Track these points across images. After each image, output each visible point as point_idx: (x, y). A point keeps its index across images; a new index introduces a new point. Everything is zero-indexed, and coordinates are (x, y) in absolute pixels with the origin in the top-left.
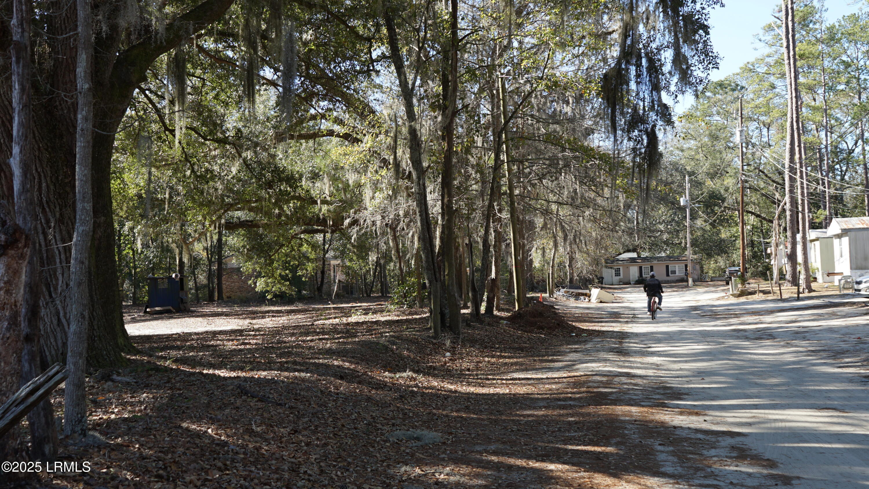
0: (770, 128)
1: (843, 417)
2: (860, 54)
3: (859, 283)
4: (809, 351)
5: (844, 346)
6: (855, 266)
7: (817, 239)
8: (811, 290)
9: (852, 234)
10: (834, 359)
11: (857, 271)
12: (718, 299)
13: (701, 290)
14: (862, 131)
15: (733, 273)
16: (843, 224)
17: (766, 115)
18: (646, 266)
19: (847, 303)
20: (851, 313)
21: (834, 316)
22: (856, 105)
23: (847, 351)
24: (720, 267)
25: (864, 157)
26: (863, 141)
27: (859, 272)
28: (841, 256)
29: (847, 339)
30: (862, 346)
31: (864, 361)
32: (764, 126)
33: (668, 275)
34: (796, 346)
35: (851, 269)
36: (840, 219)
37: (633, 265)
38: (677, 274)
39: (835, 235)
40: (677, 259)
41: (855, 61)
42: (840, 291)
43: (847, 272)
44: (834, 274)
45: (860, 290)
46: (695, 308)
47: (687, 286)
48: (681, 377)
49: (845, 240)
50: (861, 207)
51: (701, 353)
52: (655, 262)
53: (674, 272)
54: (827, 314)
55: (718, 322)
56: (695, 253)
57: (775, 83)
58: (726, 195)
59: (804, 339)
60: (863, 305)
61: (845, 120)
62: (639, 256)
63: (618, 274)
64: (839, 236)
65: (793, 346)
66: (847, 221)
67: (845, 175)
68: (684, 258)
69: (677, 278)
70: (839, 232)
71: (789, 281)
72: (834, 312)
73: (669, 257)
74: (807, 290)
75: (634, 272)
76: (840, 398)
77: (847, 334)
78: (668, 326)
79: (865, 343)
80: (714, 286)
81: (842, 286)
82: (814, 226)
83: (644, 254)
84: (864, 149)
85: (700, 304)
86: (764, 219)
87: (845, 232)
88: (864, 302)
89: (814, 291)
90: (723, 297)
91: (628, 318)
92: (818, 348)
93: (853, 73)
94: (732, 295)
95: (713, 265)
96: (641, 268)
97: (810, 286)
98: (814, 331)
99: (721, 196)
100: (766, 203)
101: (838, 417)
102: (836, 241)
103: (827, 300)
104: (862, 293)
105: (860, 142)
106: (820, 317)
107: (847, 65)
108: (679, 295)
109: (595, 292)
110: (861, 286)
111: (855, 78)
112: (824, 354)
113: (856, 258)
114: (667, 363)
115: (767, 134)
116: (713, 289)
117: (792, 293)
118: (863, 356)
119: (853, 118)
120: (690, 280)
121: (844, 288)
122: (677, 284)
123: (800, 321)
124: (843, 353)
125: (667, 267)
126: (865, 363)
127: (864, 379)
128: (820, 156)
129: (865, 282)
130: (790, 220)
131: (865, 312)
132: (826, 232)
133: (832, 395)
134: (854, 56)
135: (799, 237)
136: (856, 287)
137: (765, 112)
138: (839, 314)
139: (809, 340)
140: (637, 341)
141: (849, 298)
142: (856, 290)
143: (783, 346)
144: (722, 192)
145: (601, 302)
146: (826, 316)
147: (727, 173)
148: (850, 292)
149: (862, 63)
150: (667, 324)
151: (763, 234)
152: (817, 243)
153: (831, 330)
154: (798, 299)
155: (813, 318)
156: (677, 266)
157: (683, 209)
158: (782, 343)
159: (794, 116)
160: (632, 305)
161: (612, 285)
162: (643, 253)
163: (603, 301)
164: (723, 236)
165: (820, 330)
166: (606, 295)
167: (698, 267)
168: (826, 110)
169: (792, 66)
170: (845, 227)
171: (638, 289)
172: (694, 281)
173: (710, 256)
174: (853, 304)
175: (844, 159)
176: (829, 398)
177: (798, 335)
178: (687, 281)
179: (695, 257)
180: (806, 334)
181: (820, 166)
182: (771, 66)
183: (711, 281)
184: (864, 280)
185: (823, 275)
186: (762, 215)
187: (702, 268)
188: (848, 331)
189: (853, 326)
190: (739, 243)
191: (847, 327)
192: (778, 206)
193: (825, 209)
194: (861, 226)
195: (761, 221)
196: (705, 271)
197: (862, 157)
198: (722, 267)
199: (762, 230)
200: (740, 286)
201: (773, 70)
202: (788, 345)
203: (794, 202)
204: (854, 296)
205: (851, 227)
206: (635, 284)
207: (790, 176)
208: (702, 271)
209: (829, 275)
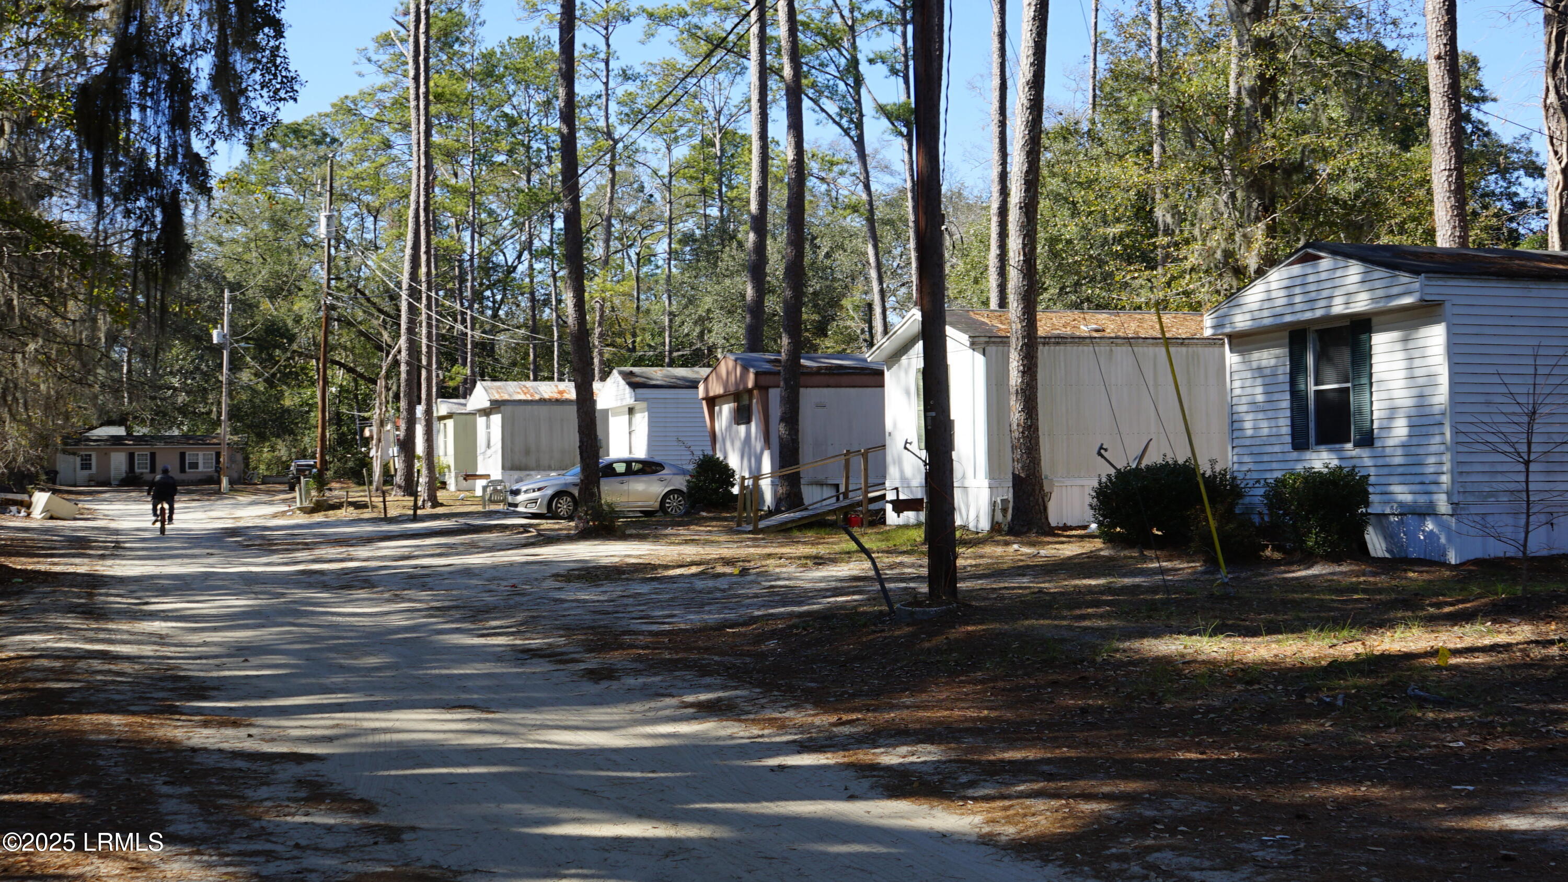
0: (379, 217)
1: (487, 720)
2: (532, 106)
3: (516, 493)
4: (432, 608)
5: (488, 599)
6: (511, 464)
7: (449, 416)
8: (436, 504)
9: (508, 409)
10: (473, 622)
11: (512, 472)
12: (275, 516)
13: (242, 499)
14: (531, 236)
15: (304, 471)
16: (494, 392)
17: (373, 194)
18: (142, 453)
19: (496, 525)
20: (501, 544)
21: (473, 548)
22: (523, 191)
23: (495, 608)
24: (280, 458)
25: (532, 281)
26: (531, 254)
27: (516, 475)
28: (489, 446)
29: (494, 587)
30: (517, 599)
31: (521, 625)
32: (369, 212)
33: (183, 470)
34: (410, 600)
35: (503, 468)
36: (488, 384)
37: (118, 450)
38: (201, 468)
39: (479, 411)
40: (202, 442)
41: (524, 117)
42: (484, 506)
43: (496, 474)
44: (475, 476)
45: (516, 505)
46: (233, 532)
47: (218, 492)
48: (206, 658)
49: (496, 419)
50: (523, 365)
51: (244, 613)
52: (160, 445)
53: (194, 465)
54: (462, 544)
55: (275, 558)
56: (235, 431)
57: (392, 139)
58: (296, 330)
59: (424, 587)
60: (521, 529)
61: (504, 215)
62: (129, 434)
63: (86, 466)
64: (486, 412)
65: (404, 600)
66: (500, 388)
67: (499, 308)
68: (215, 441)
69: (199, 477)
70: (487, 404)
71: (400, 487)
72: (473, 542)
73: (186, 437)
74: (430, 504)
75: (118, 461)
76: (482, 688)
77: (494, 579)
78: (181, 565)
79: (523, 595)
80: (268, 492)
81: (487, 497)
82: (446, 393)
83: (140, 431)
84: (531, 267)
85: (241, 524)
86: (361, 376)
87: (496, 406)
88: (522, 526)
89: (442, 505)
90: (284, 513)
91: (106, 548)
92: (447, 604)
93: (520, 137)
94: (300, 509)
95: (266, 455)
96: (131, 457)
97: (436, 497)
98: (441, 574)
99: (288, 330)
100: (365, 349)
101: (479, 720)
102: (481, 421)
103: (462, 521)
104: (521, 509)
105: (526, 255)
106: (449, 551)
107: (512, 122)
108: (202, 507)
109: (40, 499)
110: (520, 498)
111: (523, 145)
112: (457, 614)
113: (512, 451)
114: (179, 632)
115: (372, 227)
116: (265, 498)
117: (404, 507)
118: (520, 617)
119: (517, 213)
120: (225, 482)
121: (492, 501)
122: (199, 488)
123: (417, 557)
124: (487, 612)
125: (183, 456)
126: (522, 628)
127: (520, 656)
128: (460, 272)
129: (526, 492)
130: (407, 381)
131: (523, 542)
132: (465, 405)
133: (470, 684)
134: (523, 107)
135: (420, 410)
136: (510, 499)
137: (372, 187)
138: (481, 544)
139: (431, 589)
140: (121, 592)
141: (498, 519)
142: (510, 505)
143: (388, 601)
144: (290, 323)
145: (52, 518)
146: (461, 549)
147: (301, 290)
148: (500, 507)
149: (535, 121)
150: (179, 561)
151: (357, 402)
152: (450, 423)
153: (468, 572)
154: (415, 518)
155: (438, 551)
156: (201, 454)
157: (216, 350)
158: (386, 595)
159: (422, 199)
160: (113, 525)
161: (75, 486)
162: (137, 428)
163: (55, 515)
164: (287, 403)
165: (451, 573)
166: (63, 505)
167: (239, 457)
168: (473, 195)
169: (422, 112)
170: (497, 397)
171: (125, 495)
172: (231, 482)
173: (262, 438)
174: (505, 528)
175: (499, 281)
176: (465, 689)
177: (414, 581)
178: (219, 482)
179: (236, 438)
180: (427, 580)
181: (460, 289)
182: (385, 107)
183: (263, 483)
184: (524, 489)
185: (456, 477)
186: (358, 369)
187: (246, 459)
188: (496, 574)
189: (504, 566)
190: (316, 417)
191: (495, 567)
192: (387, 356)
193: (464, 364)
194: (522, 397)
195: (355, 380)
196: (252, 465)
197: (527, 280)
198: (284, 459)
199: (356, 396)
200: (314, 493)
201: (389, 116)
202: (397, 598)
203: (413, 348)
204: (506, 515)
205: (506, 397)
206: (119, 485)
207: (410, 304)
208: (247, 465)
209: (467, 477)
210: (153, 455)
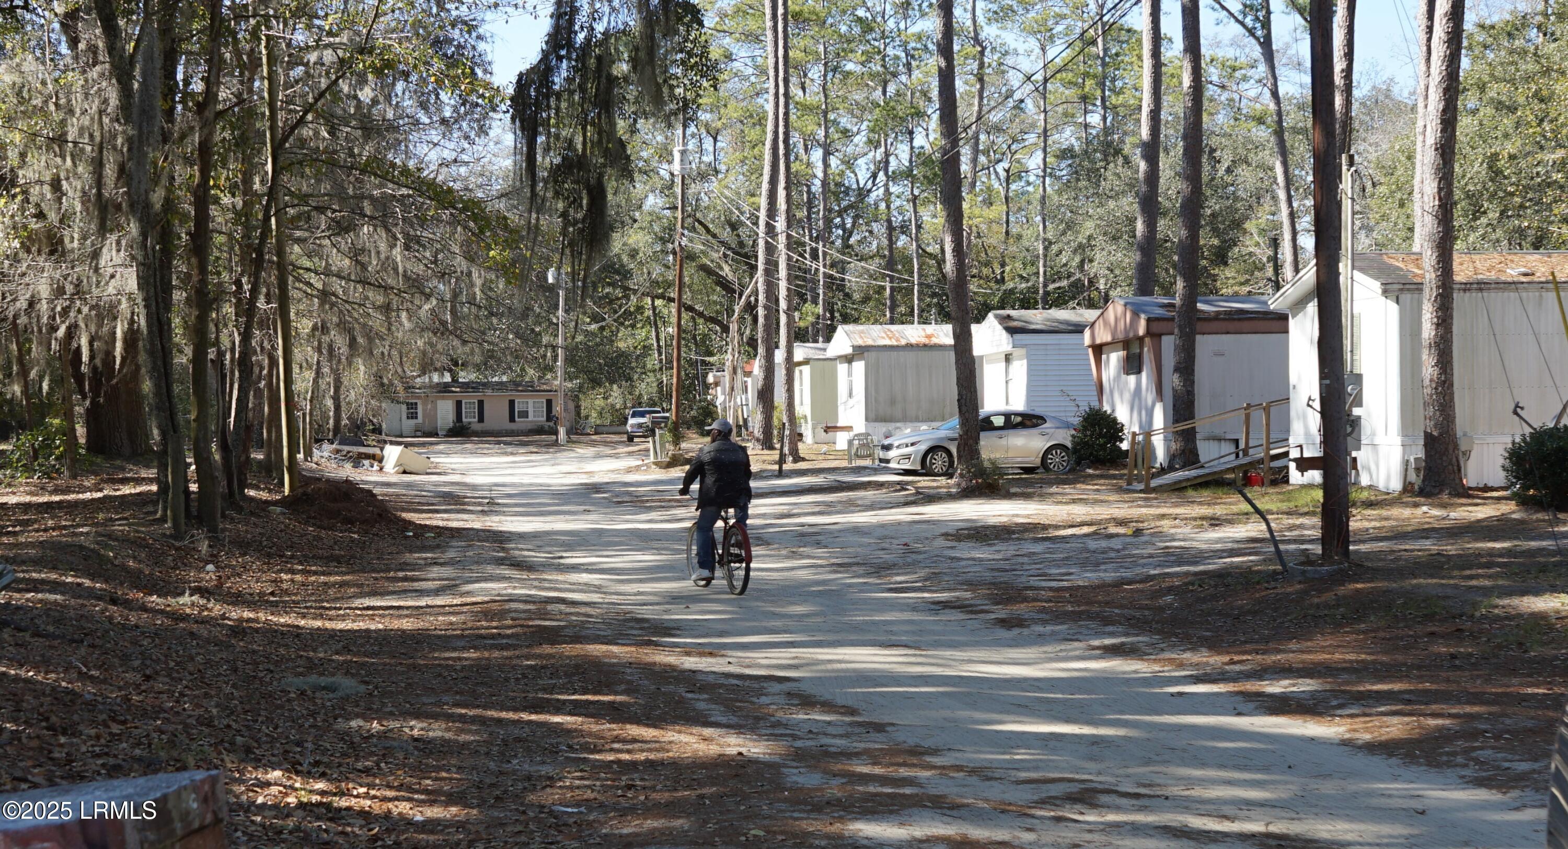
0: (719, 138)
1: (921, 655)
2: (888, 7)
3: (887, 448)
4: (833, 564)
5: (886, 557)
6: (873, 416)
7: (806, 362)
8: (797, 459)
9: (872, 355)
10: (879, 577)
11: (876, 424)
12: (629, 470)
13: (581, 451)
14: (887, 154)
15: (659, 423)
16: (857, 336)
17: (712, 111)
18: (470, 401)
19: (869, 483)
20: (880, 502)
21: (850, 506)
22: (879, 106)
23: (894, 565)
24: (613, 406)
25: (888, 207)
26: (886, 174)
27: (882, 428)
28: (851, 395)
29: (884, 545)
30: (914, 556)
31: (926, 580)
32: (708, 132)
33: (512, 419)
34: (809, 557)
35: (867, 419)
36: (850, 327)
37: (443, 398)
38: (531, 418)
39: (840, 357)
40: (530, 388)
41: (879, 19)
42: (850, 461)
43: (860, 426)
44: (836, 428)
45: (888, 461)
46: (596, 488)
47: (556, 443)
48: (651, 604)
49: (859, 367)
50: (878, 300)
51: (658, 567)
52: (489, 392)
53: (524, 414)
54: (840, 502)
55: (653, 515)
56: (569, 377)
57: (735, 51)
58: (632, 266)
59: (818, 544)
60: (898, 487)
61: (855, 129)
62: (455, 380)
63: (413, 416)
64: (849, 359)
65: (803, 557)
66: (862, 332)
67: (850, 236)
68: (545, 387)
69: (530, 427)
70: (849, 351)
71: (758, 440)
72: (850, 500)
73: (516, 384)
74: (791, 458)
75: (445, 411)
76: (906, 632)
77: (885, 537)
78: (567, 521)
79: (919, 553)
80: (606, 443)
81: (853, 451)
82: (799, 335)
83: (465, 376)
84: (887, 192)
85: (596, 479)
86: (701, 315)
87: (860, 352)
88: (899, 483)
89: (803, 459)
90: (638, 468)
91: (480, 504)
92: (846, 560)
93: (876, 44)
94: (656, 464)
95: (600, 402)
96: (459, 404)
97: (797, 450)
98: (831, 532)
99: (622, 266)
100: (705, 285)
101: (915, 655)
102: (842, 368)
103: (831, 477)
104: (892, 465)
105: (881, 176)
106: (829, 507)
107: (867, 26)
108: (546, 460)
109: (392, 453)
110: (892, 454)
111: (879, 52)
112: (861, 570)
113: (876, 401)
114: (609, 583)
115: (711, 149)
116: (608, 451)
117: (764, 462)
118: (922, 573)
119: (872, 130)
120: (562, 431)
121: (858, 456)
122: (530, 438)
123: (798, 515)
124: (888, 569)
125: (512, 403)
126: (928, 583)
127: (933, 607)
128: (808, 198)
129: (898, 447)
130: (765, 326)
131: (902, 500)
132: (825, 350)
133: (894, 628)
134: (878, 9)
135: (779, 356)
136: (882, 454)
137: (712, 104)
138: (859, 502)
139: (826, 547)
140: (530, 547)
141: (869, 475)
142: (881, 460)
143: (787, 557)
144: (625, 258)
145: (405, 472)
146: (839, 507)
147: (635, 221)
148: (867, 462)
149: (891, 24)
150: (568, 517)
151: (696, 344)
152: (806, 369)
153: (857, 530)
154: (781, 474)
155: (817, 509)
156: (531, 402)
157: (552, 289)
158: (784, 552)
159: (781, 130)
160: (468, 480)
161: (401, 436)
162: (462, 374)
163: (408, 469)
164: (622, 345)
165: (840, 531)
166: (414, 457)
167: (571, 405)
168: (825, 113)
169: (781, 35)
170: (860, 342)
171: (460, 447)
172: (568, 433)
173: (596, 383)
174: (880, 485)
175: (851, 206)
176: (891, 633)
177: (807, 539)
178: (556, 433)
179: (569, 385)
180: (820, 538)
181: (809, 218)
182: (726, 16)
183: (596, 433)
184: (896, 444)
185: (814, 429)
186: (697, 307)
187: (578, 407)
188: (886, 533)
189: (892, 525)
190: (653, 361)
191: (883, 526)
192: (740, 297)
193: (815, 302)
194: (887, 342)
195: (693, 318)
196: (583, 413)
197: (883, 206)
198: (618, 406)
199: (694, 337)
200: (670, 446)
201: (729, 24)
202: (794, 555)
203: (771, 288)
204: (875, 471)
205: (870, 342)
206: (446, 436)
207: (767, 242)
208: (578, 414)
209: (827, 429)
210: (481, 403)
